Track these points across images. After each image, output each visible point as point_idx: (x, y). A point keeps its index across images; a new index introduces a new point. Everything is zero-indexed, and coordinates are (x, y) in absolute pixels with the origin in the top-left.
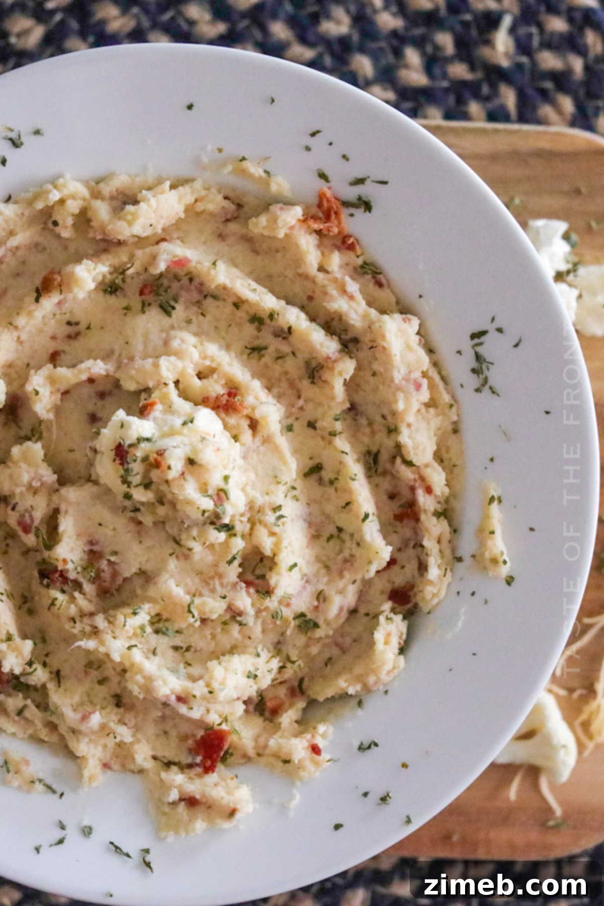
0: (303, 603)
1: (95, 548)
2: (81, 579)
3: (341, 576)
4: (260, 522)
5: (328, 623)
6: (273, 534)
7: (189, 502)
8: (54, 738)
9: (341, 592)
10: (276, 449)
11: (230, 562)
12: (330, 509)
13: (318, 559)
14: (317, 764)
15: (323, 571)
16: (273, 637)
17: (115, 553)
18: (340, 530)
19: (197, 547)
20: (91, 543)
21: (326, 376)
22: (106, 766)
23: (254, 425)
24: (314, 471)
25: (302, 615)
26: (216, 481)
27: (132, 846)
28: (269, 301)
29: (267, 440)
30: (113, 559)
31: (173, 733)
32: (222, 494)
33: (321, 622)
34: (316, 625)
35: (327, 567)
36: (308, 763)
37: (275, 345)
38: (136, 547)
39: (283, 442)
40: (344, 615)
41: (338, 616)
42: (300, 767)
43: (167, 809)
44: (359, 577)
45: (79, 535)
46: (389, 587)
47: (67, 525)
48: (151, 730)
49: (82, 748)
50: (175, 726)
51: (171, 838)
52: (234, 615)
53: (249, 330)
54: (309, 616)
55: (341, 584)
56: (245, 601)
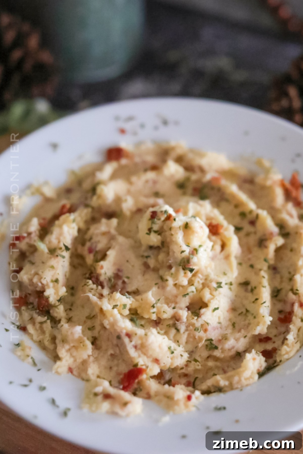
0: (214, 335)
1: (120, 274)
2: (105, 284)
3: (239, 331)
4: (208, 287)
5: (223, 351)
6: (211, 294)
8: (51, 347)
9: (237, 340)
10: (230, 265)
11: (185, 295)
12: (246, 302)
13: (230, 320)
14: (186, 406)
15: (231, 327)
16: (190, 347)
17: (128, 278)
18: (247, 311)
20: (119, 270)
21: (268, 243)
22: (70, 370)
23: (223, 246)
24: (245, 284)
25: (211, 340)
27: (63, 404)
28: (252, 205)
29: (227, 257)
30: (126, 280)
31: (115, 369)
32: (195, 252)
33: (220, 347)
34: (216, 348)
35: (234, 325)
36: (182, 404)
37: (247, 228)
38: (140, 277)
39: (234, 262)
40: (233, 353)
41: (230, 350)
42: (176, 403)
43: (91, 396)
44: (249, 335)
45: (115, 264)
46: (262, 350)
47: (111, 254)
48: (104, 362)
49: (63, 352)
50: (117, 365)
51: (86, 409)
52: (176, 318)
53: (238, 220)
54: (214, 342)
55: (238, 335)
56: (184, 314)
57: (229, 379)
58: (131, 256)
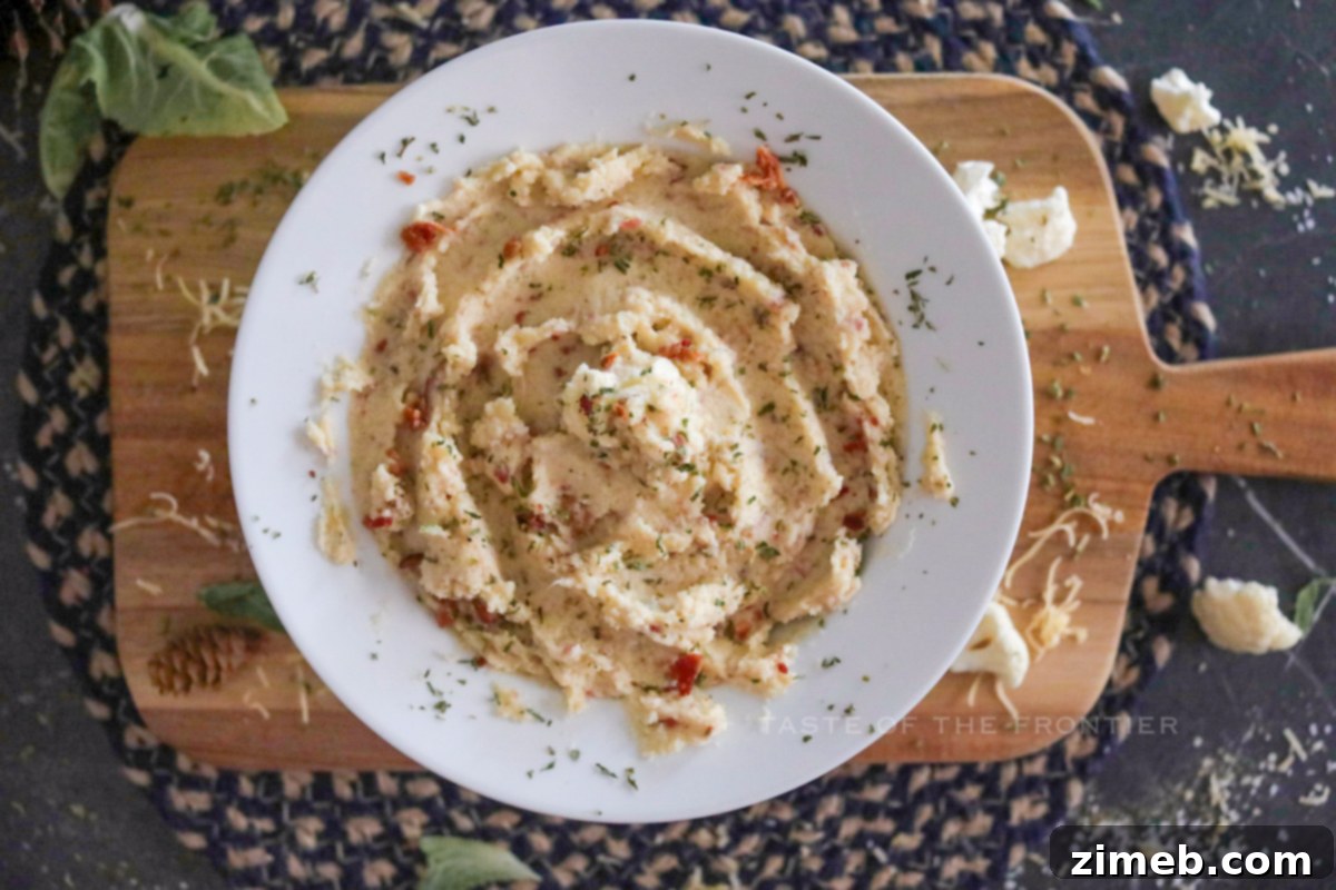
0: (763, 533)
1: (569, 493)
2: (557, 523)
3: (797, 505)
4: (720, 460)
5: (788, 550)
6: (731, 470)
7: (651, 446)
8: (540, 671)
9: (799, 521)
10: (731, 393)
11: (694, 498)
12: (784, 444)
13: (775, 491)
14: (784, 681)
15: (781, 502)
16: (737, 566)
17: (586, 496)
18: (794, 463)
19: (662, 487)
20: (564, 488)
21: (773, 320)
22: (589, 694)
23: (708, 370)
24: (767, 410)
25: (763, 545)
26: (675, 424)
27: (617, 765)
28: (715, 254)
29: (722, 384)
30: (585, 502)
31: (650, 660)
32: (681, 436)
33: (781, 549)
34: (777, 553)
35: (784, 499)
36: (776, 682)
37: (724, 295)
38: (605, 490)
39: (737, 385)
40: (802, 542)
41: (796, 544)
42: (769, 685)
43: (647, 731)
44: (814, 506)
45: (552, 482)
46: (842, 514)
47: (540, 473)
48: (629, 658)
49: (566, 678)
50: (651, 653)
51: (652, 756)
52: (700, 548)
53: (700, 282)
54: (771, 544)
55: (798, 513)
56: (709, 534)
57: (821, 601)
58: (573, 460)
